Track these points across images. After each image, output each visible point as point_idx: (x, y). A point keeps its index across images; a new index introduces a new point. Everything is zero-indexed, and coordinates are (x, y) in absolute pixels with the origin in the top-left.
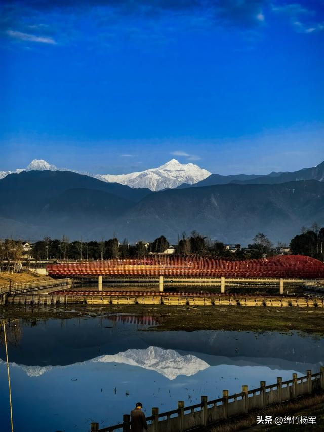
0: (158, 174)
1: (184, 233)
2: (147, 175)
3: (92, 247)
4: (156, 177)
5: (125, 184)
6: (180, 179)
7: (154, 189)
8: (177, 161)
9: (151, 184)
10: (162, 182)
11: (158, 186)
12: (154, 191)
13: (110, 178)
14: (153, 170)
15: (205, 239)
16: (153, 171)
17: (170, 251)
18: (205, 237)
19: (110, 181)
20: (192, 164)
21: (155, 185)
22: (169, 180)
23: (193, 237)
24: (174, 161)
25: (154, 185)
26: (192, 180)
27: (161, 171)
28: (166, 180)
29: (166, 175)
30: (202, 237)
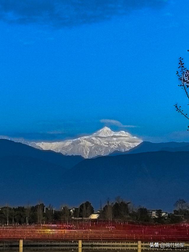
0: (90, 142)
1: (108, 198)
2: (80, 142)
3: (19, 212)
4: (88, 144)
5: (59, 151)
6: (112, 146)
7: (86, 156)
8: (109, 129)
9: (84, 151)
10: (94, 149)
11: (90, 153)
12: (87, 158)
13: (44, 146)
14: (86, 137)
15: (129, 205)
16: (85, 139)
17: (95, 216)
18: (129, 203)
19: (44, 149)
20: (124, 132)
21: (88, 152)
22: (101, 147)
23: (118, 202)
24: (106, 129)
25: (86, 152)
26: (124, 147)
27: (94, 138)
28: (98, 147)
29: (98, 143)
30: (126, 202)
